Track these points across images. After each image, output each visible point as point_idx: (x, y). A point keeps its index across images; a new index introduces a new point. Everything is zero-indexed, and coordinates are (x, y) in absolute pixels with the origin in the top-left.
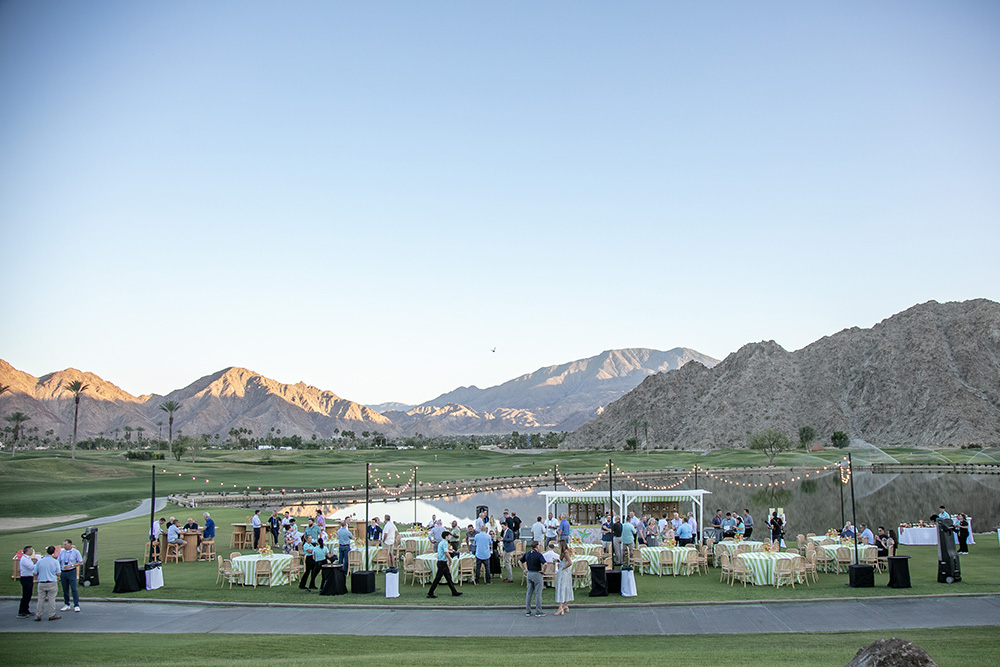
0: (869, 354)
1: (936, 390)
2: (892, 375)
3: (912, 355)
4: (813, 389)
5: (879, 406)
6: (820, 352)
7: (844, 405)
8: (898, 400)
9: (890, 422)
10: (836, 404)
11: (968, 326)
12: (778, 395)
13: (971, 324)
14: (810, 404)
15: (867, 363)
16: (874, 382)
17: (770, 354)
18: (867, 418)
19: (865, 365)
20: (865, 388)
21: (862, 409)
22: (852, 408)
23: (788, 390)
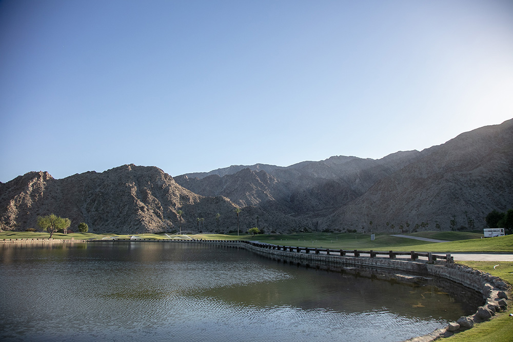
0: (99, 185)
1: (131, 206)
2: (111, 197)
3: (121, 188)
4: (68, 201)
5: (102, 212)
6: (73, 182)
7: (84, 211)
8: (112, 209)
9: (107, 221)
10: (80, 209)
11: (147, 178)
13: (149, 176)
14: (65, 208)
15: (98, 189)
16: (101, 199)
18: (95, 218)
19: (97, 190)
20: (96, 202)
21: (93, 213)
22: (88, 212)
23: (53, 200)
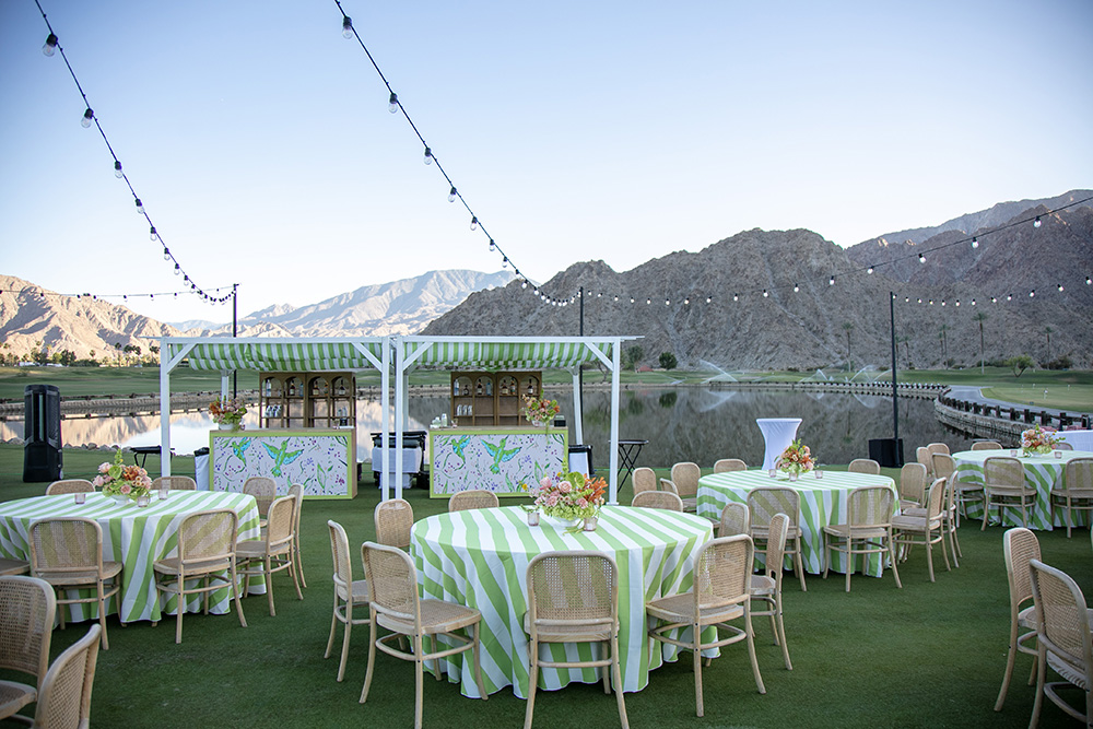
0: (695, 278)
1: (758, 315)
2: (718, 299)
3: (737, 280)
4: (641, 311)
5: (704, 330)
6: (649, 274)
7: (670, 328)
8: (722, 323)
9: (713, 346)
10: (662, 326)
11: (790, 254)
12: (605, 316)
13: (792, 252)
14: (638, 325)
15: (693, 287)
16: (699, 305)
17: (598, 274)
18: (692, 341)
19: (692, 288)
20: (691, 311)
21: (687, 332)
22: (678, 331)
23: (616, 311)
